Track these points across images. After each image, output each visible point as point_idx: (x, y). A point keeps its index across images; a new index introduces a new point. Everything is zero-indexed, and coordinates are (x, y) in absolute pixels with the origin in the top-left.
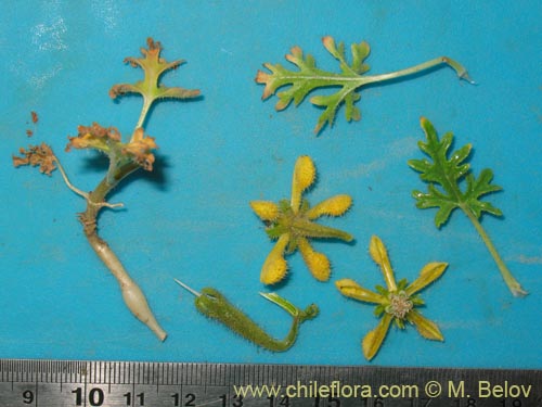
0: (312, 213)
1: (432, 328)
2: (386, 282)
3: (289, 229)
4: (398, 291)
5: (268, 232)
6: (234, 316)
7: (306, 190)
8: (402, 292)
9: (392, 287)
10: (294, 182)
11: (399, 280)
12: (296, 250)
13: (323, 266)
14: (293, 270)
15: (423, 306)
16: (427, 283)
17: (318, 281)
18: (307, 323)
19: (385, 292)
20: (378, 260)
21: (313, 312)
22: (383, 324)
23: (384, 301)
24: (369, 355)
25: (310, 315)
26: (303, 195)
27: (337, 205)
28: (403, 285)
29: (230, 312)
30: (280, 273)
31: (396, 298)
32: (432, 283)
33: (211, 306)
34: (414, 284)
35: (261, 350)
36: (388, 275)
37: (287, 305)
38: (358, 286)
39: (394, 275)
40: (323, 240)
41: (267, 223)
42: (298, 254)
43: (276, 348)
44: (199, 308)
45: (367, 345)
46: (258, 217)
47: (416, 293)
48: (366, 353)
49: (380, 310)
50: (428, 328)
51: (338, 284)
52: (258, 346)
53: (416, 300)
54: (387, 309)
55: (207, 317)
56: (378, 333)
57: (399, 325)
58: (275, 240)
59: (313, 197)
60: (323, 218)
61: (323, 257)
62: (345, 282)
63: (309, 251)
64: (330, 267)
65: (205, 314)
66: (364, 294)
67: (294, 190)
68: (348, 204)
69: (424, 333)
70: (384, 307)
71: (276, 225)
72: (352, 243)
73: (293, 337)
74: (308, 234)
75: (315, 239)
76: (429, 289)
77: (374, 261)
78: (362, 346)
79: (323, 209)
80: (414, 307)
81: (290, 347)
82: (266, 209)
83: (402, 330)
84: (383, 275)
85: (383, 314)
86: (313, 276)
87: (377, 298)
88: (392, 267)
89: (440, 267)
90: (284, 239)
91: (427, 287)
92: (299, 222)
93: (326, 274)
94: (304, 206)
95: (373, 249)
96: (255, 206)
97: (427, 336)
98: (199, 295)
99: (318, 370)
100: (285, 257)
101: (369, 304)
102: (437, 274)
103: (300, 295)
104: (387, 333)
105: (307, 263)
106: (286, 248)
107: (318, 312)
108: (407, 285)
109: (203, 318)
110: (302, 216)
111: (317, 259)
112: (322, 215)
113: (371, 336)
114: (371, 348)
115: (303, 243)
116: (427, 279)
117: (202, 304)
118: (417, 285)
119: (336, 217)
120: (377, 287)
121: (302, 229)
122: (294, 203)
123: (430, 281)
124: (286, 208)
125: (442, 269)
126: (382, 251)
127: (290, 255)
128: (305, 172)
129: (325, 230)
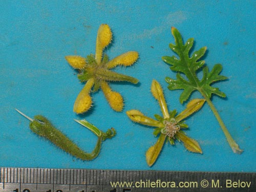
0: (110, 64)
1: (194, 144)
2: (162, 112)
3: (94, 75)
4: (170, 118)
5: (79, 77)
6: (56, 135)
7: (106, 48)
8: (173, 119)
9: (166, 115)
10: (97, 42)
11: (171, 111)
12: (99, 90)
13: (118, 101)
14: (96, 104)
15: (187, 129)
16: (191, 113)
17: (115, 111)
18: (108, 141)
19: (161, 119)
20: (157, 97)
21: (111, 134)
22: (160, 142)
23: (160, 125)
24: (150, 163)
25: (110, 135)
26: (104, 51)
27: (128, 59)
28: (174, 115)
29: (54, 133)
30: (87, 105)
31: (168, 123)
32: (195, 113)
33: (41, 128)
34: (181, 114)
35: (75, 159)
36: (164, 107)
37: (94, 128)
38: (142, 115)
39: (168, 107)
40: (118, 83)
41: (78, 71)
42: (100, 92)
43: (86, 158)
44: (32, 130)
45: (149, 156)
46: (72, 67)
47: (183, 120)
48: (148, 162)
49: (158, 132)
50: (192, 145)
51: (128, 113)
52: (73, 157)
53: (182, 125)
54: (162, 131)
55: (38, 135)
56: (157, 147)
57: (171, 142)
58: (84, 83)
59: (111, 53)
60: (118, 67)
61: (118, 95)
62: (133, 112)
63: (109, 91)
64: (123, 101)
65: (37, 133)
66: (146, 121)
67: (97, 48)
68: (136, 58)
69: (189, 148)
70: (160, 130)
71: (85, 72)
72: (138, 85)
73: (98, 150)
74: (107, 79)
75: (112, 82)
76: (193, 117)
77: (154, 97)
78: (145, 157)
79: (118, 62)
80: (182, 129)
81: (95, 157)
82: (76, 61)
83: (173, 146)
84: (160, 107)
85: (159, 135)
86: (111, 108)
87: (156, 123)
88: (166, 102)
89: (200, 102)
90: (90, 82)
91: (191, 115)
92: (101, 70)
93: (121, 107)
94: (105, 59)
95: (153, 89)
96: (69, 59)
97: (191, 150)
98: (32, 120)
99: (115, 173)
100: (91, 94)
101: (150, 127)
102: (198, 107)
103: (103, 121)
104: (163, 148)
105: (107, 99)
106: (92, 89)
107: (115, 134)
108: (177, 114)
109: (35, 137)
110: (103, 66)
111: (114, 96)
112: (117, 66)
113: (152, 149)
114: (152, 158)
115: (104, 85)
116: (190, 111)
117: (34, 127)
118: (184, 114)
119: (127, 67)
120: (156, 116)
121: (103, 75)
122: (98, 57)
123: (193, 112)
124: (91, 60)
125: (202, 103)
126: (159, 91)
127: (95, 93)
128: (105, 35)
129: (118, 76)
